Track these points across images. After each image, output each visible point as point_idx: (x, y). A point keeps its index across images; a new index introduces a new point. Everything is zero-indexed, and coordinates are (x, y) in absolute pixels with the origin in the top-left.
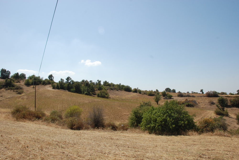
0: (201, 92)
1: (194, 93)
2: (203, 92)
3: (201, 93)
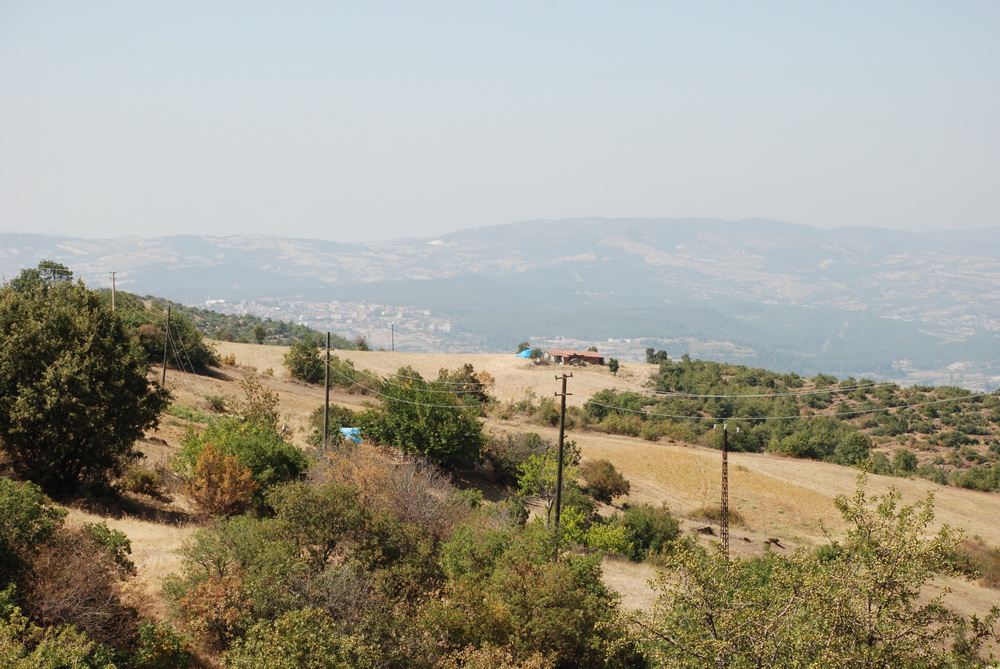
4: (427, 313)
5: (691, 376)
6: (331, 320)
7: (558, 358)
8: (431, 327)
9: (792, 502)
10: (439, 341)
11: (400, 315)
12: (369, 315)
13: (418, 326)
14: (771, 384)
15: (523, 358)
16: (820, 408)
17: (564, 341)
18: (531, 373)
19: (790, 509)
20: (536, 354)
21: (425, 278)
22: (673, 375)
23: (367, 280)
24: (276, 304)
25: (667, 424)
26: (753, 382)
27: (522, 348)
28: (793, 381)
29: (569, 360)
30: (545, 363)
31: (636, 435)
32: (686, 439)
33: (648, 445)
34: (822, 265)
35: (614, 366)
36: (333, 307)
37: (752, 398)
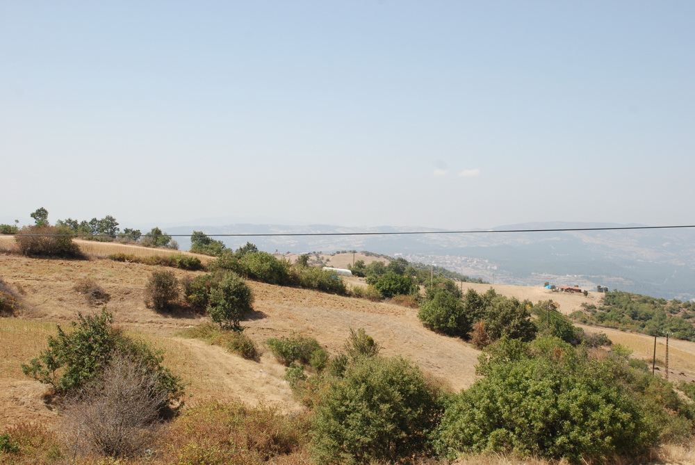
4: (486, 261)
5: (619, 299)
6: (446, 263)
7: (562, 289)
8: (489, 267)
9: (683, 358)
10: (492, 273)
11: (475, 262)
12: (462, 262)
13: (483, 266)
14: (653, 303)
15: (547, 289)
16: (675, 313)
17: (547, 275)
18: (551, 295)
19: (682, 360)
20: (553, 287)
21: (485, 246)
22: (612, 298)
23: (460, 246)
24: (423, 256)
25: (629, 325)
26: (645, 301)
27: (546, 284)
28: (663, 302)
29: (566, 290)
30: (557, 291)
31: (617, 328)
32: (637, 331)
33: (622, 333)
34: (664, 245)
35: (586, 293)
36: (447, 258)
37: (645, 308)
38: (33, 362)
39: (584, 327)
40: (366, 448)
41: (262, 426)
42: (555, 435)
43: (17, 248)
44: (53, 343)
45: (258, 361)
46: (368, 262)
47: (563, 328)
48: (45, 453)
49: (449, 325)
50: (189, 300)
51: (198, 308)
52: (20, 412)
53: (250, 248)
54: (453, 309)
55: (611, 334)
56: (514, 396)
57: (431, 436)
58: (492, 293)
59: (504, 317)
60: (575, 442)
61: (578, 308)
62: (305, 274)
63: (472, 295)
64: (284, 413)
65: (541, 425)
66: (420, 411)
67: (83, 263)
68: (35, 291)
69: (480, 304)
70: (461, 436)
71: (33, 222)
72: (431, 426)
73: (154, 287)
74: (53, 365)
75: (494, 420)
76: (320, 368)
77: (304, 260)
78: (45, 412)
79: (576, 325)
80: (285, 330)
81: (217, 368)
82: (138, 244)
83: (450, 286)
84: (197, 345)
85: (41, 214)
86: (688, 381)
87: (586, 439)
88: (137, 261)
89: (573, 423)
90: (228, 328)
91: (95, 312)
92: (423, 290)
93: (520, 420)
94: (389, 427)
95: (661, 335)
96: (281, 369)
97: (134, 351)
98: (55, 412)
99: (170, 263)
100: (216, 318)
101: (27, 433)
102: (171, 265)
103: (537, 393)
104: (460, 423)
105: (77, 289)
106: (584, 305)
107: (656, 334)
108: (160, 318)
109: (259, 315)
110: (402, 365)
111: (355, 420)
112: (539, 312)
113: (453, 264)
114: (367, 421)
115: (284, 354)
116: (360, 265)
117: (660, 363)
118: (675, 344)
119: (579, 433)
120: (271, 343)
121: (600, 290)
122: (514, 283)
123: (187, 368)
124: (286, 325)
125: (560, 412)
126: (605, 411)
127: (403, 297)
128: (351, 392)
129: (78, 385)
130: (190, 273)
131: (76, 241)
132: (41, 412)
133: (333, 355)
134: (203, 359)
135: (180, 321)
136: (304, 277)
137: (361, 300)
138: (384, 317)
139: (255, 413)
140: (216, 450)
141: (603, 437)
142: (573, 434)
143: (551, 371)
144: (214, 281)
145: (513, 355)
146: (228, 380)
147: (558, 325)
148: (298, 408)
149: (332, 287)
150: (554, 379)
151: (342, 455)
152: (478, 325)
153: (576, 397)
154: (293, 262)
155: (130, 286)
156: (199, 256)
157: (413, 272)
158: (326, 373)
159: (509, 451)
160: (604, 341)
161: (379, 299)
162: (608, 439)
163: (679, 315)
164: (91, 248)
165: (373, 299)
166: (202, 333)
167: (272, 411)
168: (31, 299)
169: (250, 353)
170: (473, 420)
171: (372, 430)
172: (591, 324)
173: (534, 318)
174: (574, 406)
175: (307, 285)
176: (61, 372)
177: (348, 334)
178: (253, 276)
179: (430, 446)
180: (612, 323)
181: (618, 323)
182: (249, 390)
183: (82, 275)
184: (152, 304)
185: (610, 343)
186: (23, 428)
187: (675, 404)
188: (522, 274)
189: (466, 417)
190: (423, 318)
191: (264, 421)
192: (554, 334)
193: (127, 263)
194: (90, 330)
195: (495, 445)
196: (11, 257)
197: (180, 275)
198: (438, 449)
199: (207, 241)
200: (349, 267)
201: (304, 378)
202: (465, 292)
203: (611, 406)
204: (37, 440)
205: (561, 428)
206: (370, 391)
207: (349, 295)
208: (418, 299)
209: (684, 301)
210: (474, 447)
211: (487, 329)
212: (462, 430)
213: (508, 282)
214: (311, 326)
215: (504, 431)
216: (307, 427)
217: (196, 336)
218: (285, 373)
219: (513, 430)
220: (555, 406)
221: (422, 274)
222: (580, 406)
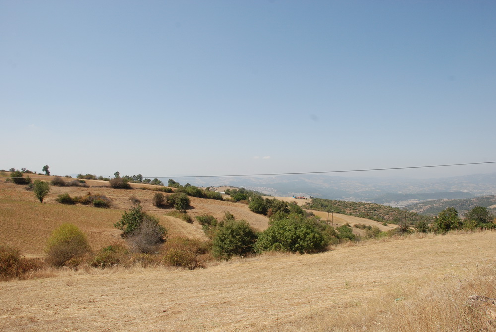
0: (43, 170)
1: (28, 172)
2: (49, 172)
3: (44, 173)
4: (273, 188)
5: (317, 200)
6: (258, 189)
7: (299, 198)
11: (269, 189)
12: (264, 188)
13: (271, 190)
14: (328, 201)
15: (293, 198)
19: (337, 220)
20: (295, 197)
22: (315, 200)
23: (263, 183)
26: (326, 201)
27: (293, 196)
28: (331, 201)
30: (297, 198)
32: (323, 211)
33: (318, 212)
35: (306, 199)
37: (326, 203)
38: (117, 223)
39: (306, 210)
40: (231, 251)
41: (195, 245)
42: (295, 244)
43: (110, 185)
44: (123, 217)
45: (193, 223)
46: (231, 189)
47: (299, 211)
48: (124, 252)
49: (260, 210)
50: (168, 203)
51: (171, 206)
52: (114, 239)
53: (188, 184)
54: (261, 205)
55: (315, 212)
56: (281, 231)
57: (253, 246)
58: (275, 199)
59: (278, 207)
60: (302, 246)
61: (304, 204)
62: (208, 194)
63: (267, 200)
64: (202, 241)
65: (290, 240)
66: (250, 238)
67: (132, 190)
68: (116, 200)
69: (269, 203)
70: (264, 246)
71: (114, 176)
72: (253, 243)
73: (156, 198)
74: (124, 224)
75: (275, 240)
76: (215, 226)
77: (208, 188)
78: (122, 240)
79: (303, 210)
80: (202, 213)
81: (178, 226)
82: (150, 184)
83: (260, 197)
84: (171, 218)
85: (117, 174)
86: (339, 226)
87: (305, 244)
88: (150, 189)
89: (301, 239)
90: (182, 212)
91: (136, 207)
92: (250, 199)
93: (283, 239)
94: (239, 243)
95: (331, 212)
96: (201, 226)
97: (150, 220)
98: (125, 240)
99: (161, 190)
100: (177, 209)
101: (117, 246)
102: (161, 191)
103: (289, 230)
104: (263, 241)
105: (130, 199)
106: (306, 203)
107: (329, 212)
108: (158, 209)
109: (193, 208)
110: (243, 223)
111: (227, 241)
112: (291, 206)
113: (261, 190)
114: (231, 242)
115: (202, 221)
116: (228, 190)
117: (330, 221)
118: (335, 215)
119: (303, 242)
120: (197, 217)
121: (311, 198)
122: (282, 196)
123: (168, 226)
124: (202, 211)
125: (297, 236)
126: (311, 235)
127: (243, 201)
128: (225, 232)
129: (132, 230)
130: (168, 193)
131: (129, 183)
132: (120, 240)
133: (219, 221)
134: (174, 223)
135: (165, 210)
136: (208, 195)
137: (228, 202)
138: (237, 208)
139: (192, 240)
140: (180, 251)
141: (310, 243)
142: (301, 243)
143: (294, 223)
144: (177, 196)
145: (281, 218)
146: (182, 230)
147: (297, 210)
148: (207, 239)
149: (218, 198)
150: (295, 225)
151: (223, 253)
152: (270, 210)
153: (302, 231)
154: (204, 189)
155: (148, 198)
156: (171, 188)
157: (247, 192)
158: (217, 227)
159: (280, 250)
160: (312, 215)
161: (235, 202)
162: (312, 244)
163: (336, 205)
164: (134, 185)
165: (233, 202)
166: (173, 214)
167: (198, 240)
168: (115, 203)
169: (190, 221)
170: (268, 240)
171: (233, 245)
172: (308, 209)
173: (289, 208)
174: (301, 234)
175: (209, 197)
176: (126, 226)
177: (224, 214)
178: (190, 194)
179: (253, 250)
180: (315, 209)
181: (317, 208)
182: (190, 233)
183: (131, 194)
184: (155, 204)
185: (314, 215)
186: (115, 244)
187: (334, 234)
188: (285, 193)
189: (265, 239)
190: (250, 208)
191: (195, 243)
192: (296, 212)
193: (146, 190)
194: (135, 212)
195: (275, 248)
196: (108, 188)
197: (165, 194)
198: (256, 250)
199: (174, 182)
200: (224, 191)
201: (209, 229)
202: (265, 199)
203: (313, 233)
204: (120, 248)
205: (297, 241)
206: (232, 231)
207: (225, 201)
208: (249, 202)
209: (338, 200)
210: (268, 249)
211: (273, 211)
212: (264, 244)
213: (280, 196)
214: (211, 211)
215: (278, 243)
216: (211, 245)
217: (171, 215)
218: (202, 228)
219: (281, 243)
220: (295, 234)
221: (250, 193)
222: (303, 234)
